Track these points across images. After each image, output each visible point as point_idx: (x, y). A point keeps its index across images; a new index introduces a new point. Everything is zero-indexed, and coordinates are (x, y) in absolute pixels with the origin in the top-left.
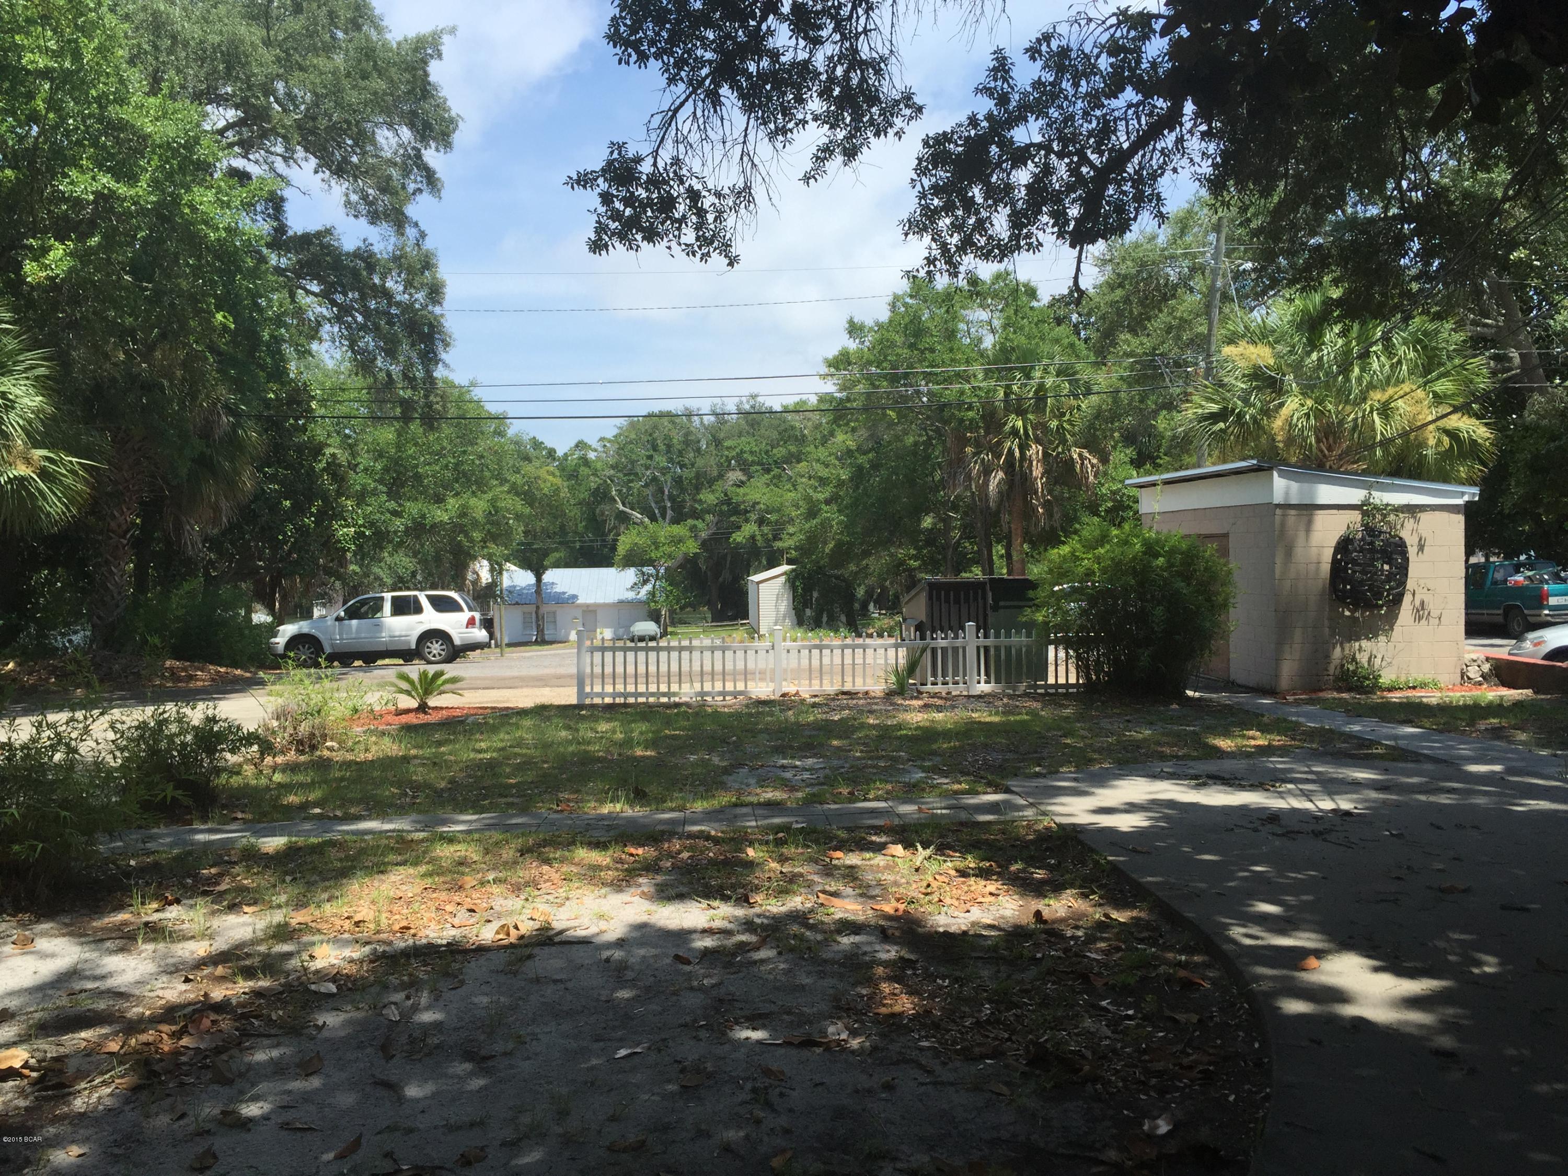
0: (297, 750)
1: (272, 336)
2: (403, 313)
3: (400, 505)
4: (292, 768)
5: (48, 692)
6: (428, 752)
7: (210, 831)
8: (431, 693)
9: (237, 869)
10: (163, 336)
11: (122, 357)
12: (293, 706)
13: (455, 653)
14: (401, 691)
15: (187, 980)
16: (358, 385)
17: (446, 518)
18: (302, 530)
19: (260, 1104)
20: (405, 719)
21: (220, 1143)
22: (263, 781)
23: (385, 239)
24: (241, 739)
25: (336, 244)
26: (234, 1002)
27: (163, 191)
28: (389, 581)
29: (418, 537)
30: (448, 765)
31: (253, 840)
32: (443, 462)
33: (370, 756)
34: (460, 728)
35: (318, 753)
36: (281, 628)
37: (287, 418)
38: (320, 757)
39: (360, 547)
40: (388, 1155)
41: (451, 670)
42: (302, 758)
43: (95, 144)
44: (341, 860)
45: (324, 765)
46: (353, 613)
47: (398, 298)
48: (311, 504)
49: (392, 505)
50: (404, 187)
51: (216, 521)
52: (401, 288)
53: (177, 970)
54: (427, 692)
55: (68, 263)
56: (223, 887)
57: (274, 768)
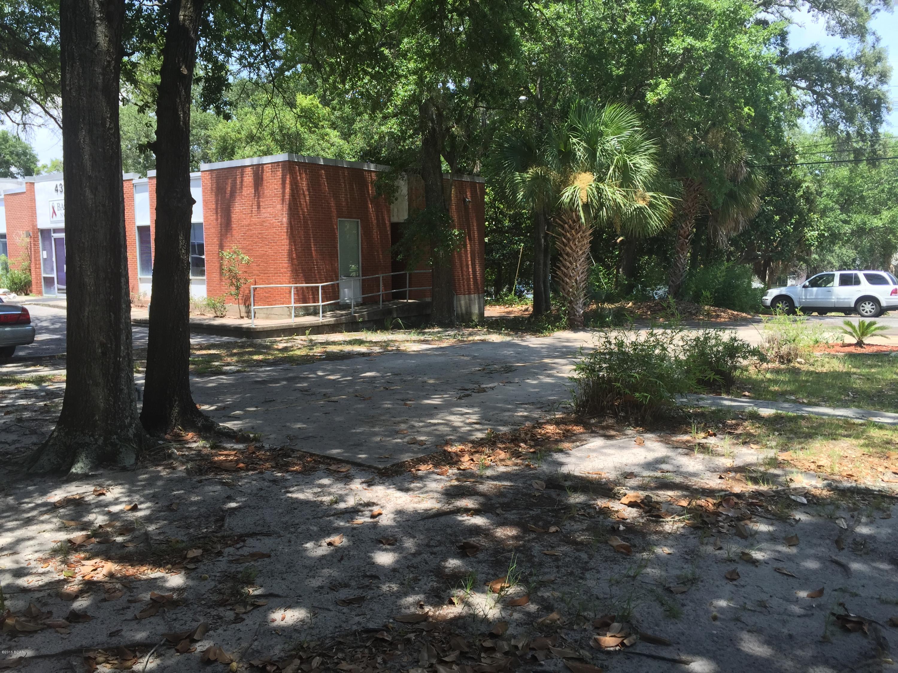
0: (780, 361)
1: (776, 117)
2: (859, 93)
3: (849, 217)
4: (777, 371)
5: (646, 319)
6: (865, 371)
7: (731, 400)
8: (866, 335)
9: (746, 424)
10: (714, 125)
11: (691, 139)
12: (778, 336)
13: (881, 311)
14: (846, 332)
15: (721, 478)
16: (826, 142)
17: (880, 224)
18: (785, 234)
19: (763, 554)
20: (848, 349)
21: (741, 568)
22: (760, 377)
23: (852, 45)
24: (749, 352)
25: (818, 55)
26: (747, 495)
27: (719, 41)
28: (837, 265)
29: (860, 237)
30: (878, 381)
31: (755, 408)
32: (881, 187)
33: (825, 370)
34: (886, 359)
35: (792, 364)
36: (769, 291)
37: (780, 166)
38: (793, 367)
39: (821, 243)
40: (842, 605)
41: (880, 321)
42: (783, 366)
43: (685, 21)
44: (808, 428)
45: (796, 372)
46: (814, 284)
47: (857, 83)
48: (792, 217)
49: (844, 217)
50: (866, 10)
51: (736, 229)
52: (860, 76)
53: (715, 471)
54: (864, 334)
55: (669, 89)
56: (739, 432)
57: (767, 370)
